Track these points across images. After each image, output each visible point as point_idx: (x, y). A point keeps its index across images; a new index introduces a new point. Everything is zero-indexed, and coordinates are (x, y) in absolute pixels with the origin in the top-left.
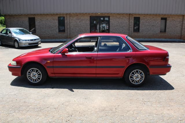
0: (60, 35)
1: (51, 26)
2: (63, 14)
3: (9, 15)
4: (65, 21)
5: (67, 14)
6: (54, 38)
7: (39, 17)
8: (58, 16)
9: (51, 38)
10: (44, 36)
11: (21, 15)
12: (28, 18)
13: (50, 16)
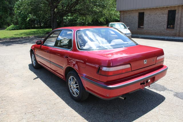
0: (168, 31)
1: (160, 21)
2: (175, 7)
3: (123, 11)
4: (176, 15)
5: (179, 6)
6: (160, 35)
7: (148, 12)
8: (169, 9)
9: (158, 35)
10: (151, 31)
11: (133, 10)
12: (138, 13)
13: (159, 10)
